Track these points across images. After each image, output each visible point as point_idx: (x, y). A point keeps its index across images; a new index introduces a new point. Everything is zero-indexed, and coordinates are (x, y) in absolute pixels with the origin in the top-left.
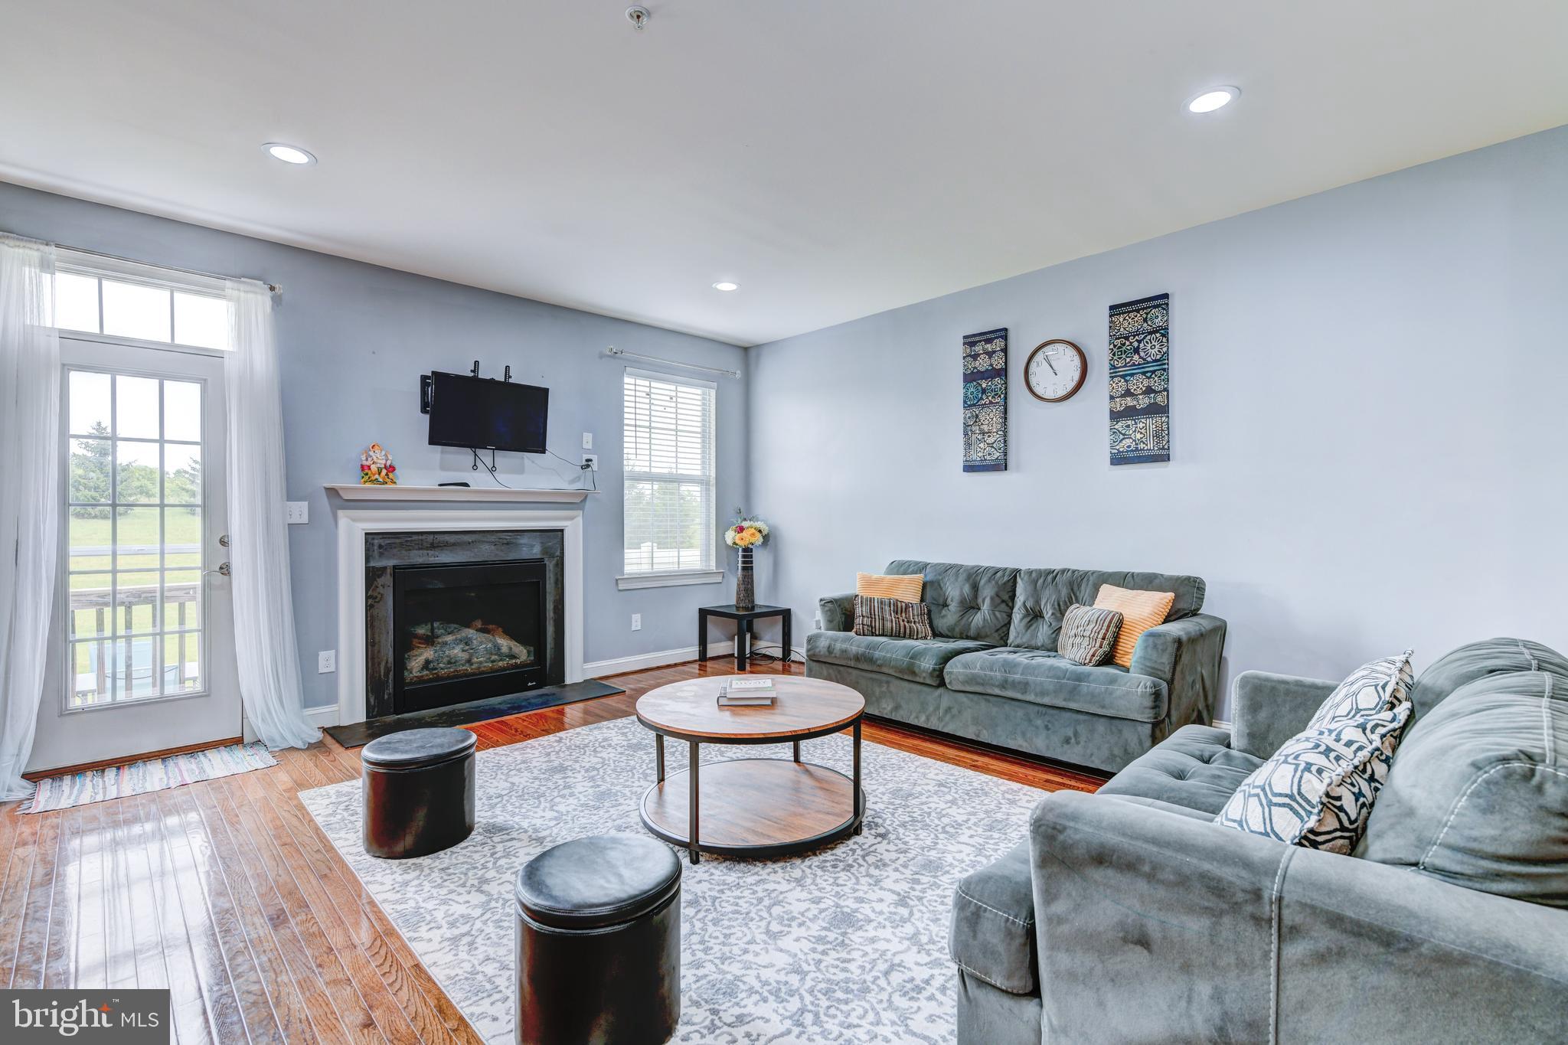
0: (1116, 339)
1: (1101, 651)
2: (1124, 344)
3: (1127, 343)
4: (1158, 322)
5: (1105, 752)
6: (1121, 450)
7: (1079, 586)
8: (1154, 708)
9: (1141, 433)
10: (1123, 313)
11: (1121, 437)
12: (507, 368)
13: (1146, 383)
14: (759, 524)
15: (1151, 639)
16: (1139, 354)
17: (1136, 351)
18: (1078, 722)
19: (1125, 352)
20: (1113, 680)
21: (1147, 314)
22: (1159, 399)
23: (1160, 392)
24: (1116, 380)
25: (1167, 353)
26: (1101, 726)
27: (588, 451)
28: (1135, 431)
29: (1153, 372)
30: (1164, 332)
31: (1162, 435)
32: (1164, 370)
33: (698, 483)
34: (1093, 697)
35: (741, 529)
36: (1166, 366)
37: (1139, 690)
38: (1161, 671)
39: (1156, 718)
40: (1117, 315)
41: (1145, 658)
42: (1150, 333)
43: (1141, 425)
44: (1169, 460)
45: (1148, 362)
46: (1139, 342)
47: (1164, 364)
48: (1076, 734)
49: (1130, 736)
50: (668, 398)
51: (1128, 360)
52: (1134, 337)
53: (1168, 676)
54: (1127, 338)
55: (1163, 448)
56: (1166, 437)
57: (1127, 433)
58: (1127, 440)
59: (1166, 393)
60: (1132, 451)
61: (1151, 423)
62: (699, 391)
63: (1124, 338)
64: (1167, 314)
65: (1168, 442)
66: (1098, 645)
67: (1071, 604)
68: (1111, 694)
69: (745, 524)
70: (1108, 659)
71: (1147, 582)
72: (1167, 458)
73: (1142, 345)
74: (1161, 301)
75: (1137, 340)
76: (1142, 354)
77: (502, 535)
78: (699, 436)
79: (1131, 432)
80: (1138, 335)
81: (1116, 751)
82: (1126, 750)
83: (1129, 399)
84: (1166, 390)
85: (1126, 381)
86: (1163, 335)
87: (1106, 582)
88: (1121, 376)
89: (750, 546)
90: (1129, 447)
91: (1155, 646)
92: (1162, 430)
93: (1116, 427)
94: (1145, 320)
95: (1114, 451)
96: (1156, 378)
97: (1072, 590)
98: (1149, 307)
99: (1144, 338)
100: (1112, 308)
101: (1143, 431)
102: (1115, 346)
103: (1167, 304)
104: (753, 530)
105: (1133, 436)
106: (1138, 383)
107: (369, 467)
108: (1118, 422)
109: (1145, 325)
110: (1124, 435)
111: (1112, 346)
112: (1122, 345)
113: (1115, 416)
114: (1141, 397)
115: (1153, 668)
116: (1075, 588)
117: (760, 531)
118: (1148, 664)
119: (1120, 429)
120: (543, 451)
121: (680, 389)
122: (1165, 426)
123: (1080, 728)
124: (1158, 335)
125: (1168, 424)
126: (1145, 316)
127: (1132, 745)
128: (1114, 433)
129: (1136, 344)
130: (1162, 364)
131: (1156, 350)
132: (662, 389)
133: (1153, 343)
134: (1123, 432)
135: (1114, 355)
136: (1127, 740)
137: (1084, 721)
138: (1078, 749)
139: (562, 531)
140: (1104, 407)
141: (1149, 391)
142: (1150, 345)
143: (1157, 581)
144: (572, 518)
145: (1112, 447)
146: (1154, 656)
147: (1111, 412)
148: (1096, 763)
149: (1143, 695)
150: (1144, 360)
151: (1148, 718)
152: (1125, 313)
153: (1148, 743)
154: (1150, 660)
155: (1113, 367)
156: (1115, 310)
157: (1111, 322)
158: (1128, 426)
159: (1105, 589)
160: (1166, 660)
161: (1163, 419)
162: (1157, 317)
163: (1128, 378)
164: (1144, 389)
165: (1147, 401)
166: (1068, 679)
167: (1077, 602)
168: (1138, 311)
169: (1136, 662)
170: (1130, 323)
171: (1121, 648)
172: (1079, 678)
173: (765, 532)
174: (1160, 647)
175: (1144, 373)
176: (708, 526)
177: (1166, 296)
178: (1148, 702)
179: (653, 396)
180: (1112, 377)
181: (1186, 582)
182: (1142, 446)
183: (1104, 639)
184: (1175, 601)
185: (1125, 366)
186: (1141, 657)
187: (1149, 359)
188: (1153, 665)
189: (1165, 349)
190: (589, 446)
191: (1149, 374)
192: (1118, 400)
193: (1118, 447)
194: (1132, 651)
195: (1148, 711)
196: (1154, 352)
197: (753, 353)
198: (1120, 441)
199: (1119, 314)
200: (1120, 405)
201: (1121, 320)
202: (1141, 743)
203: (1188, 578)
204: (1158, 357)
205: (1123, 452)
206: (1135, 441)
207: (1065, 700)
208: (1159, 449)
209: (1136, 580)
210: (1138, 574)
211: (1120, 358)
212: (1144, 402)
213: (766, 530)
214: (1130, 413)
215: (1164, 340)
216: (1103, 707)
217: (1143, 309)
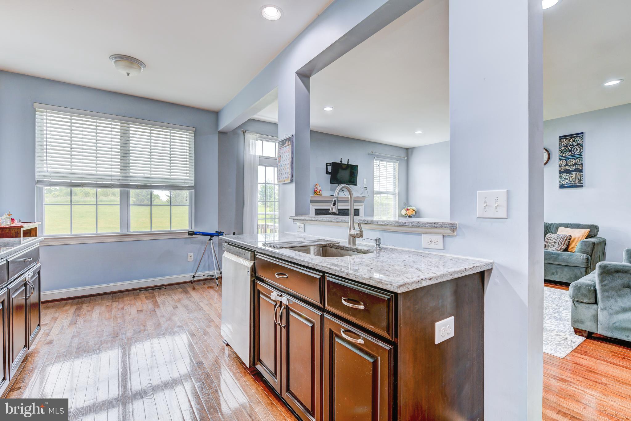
0: (562, 147)
1: (564, 247)
2: (565, 149)
3: (567, 148)
4: (579, 142)
5: (568, 277)
6: (564, 183)
7: (550, 228)
8: (587, 263)
9: (572, 178)
10: (565, 139)
11: (564, 179)
12: (348, 160)
13: (574, 162)
14: (414, 208)
15: (584, 243)
16: (571, 152)
17: (570, 151)
18: (557, 268)
19: (566, 151)
20: (571, 255)
21: (575, 139)
22: (579, 167)
23: (580, 165)
24: (562, 160)
25: (583, 152)
26: (566, 269)
27: (365, 185)
28: (570, 177)
29: (577, 158)
30: (582, 145)
31: (579, 179)
32: (582, 157)
33: (391, 194)
34: (564, 260)
35: (408, 210)
36: (582, 156)
37: (581, 257)
38: (588, 252)
39: (587, 266)
40: (563, 139)
41: (581, 249)
42: (576, 145)
43: (572, 175)
44: (583, 187)
45: (575, 155)
46: (572, 148)
47: (582, 155)
48: (556, 272)
49: (577, 271)
50: (384, 166)
51: (567, 154)
52: (570, 146)
53: (590, 254)
54: (567, 147)
55: (581, 183)
56: (582, 180)
57: (566, 178)
58: (566, 180)
59: (582, 165)
60: (568, 184)
61: (576, 175)
62: (392, 164)
63: (565, 147)
64: (583, 139)
65: (583, 181)
66: (562, 245)
67: (547, 233)
68: (571, 259)
69: (409, 208)
70: (566, 250)
71: (578, 226)
72: (582, 186)
73: (572, 149)
74: (581, 135)
75: (570, 148)
76: (573, 152)
77: (345, 211)
78: (392, 178)
79: (568, 178)
80: (571, 146)
81: (572, 276)
82: (576, 276)
83: (567, 167)
84: (582, 164)
85: (566, 161)
86: (581, 146)
87: (560, 226)
88: (564, 159)
89: (411, 215)
90: (567, 182)
91: (585, 245)
92: (580, 177)
93: (562, 176)
94: (574, 141)
95: (561, 184)
96: (578, 160)
97: (547, 229)
98: (576, 137)
99: (574, 147)
100: (560, 137)
101: (573, 177)
102: (562, 149)
103: (583, 136)
104: (412, 210)
105: (569, 179)
106: (571, 162)
107: (317, 190)
108: (562, 174)
109: (574, 143)
110: (565, 179)
111: (560, 149)
112: (563, 149)
113: (561, 172)
114: (572, 166)
115: (584, 252)
116: (548, 228)
117: (414, 210)
118: (583, 250)
119: (564, 177)
120: (356, 185)
121: (387, 163)
122: (581, 176)
123: (558, 270)
124: (579, 146)
125: (583, 175)
126: (574, 140)
127: (578, 274)
128: (561, 178)
129: (570, 149)
130: (581, 155)
131: (578, 151)
132: (382, 163)
133: (577, 149)
134: (565, 178)
135: (561, 152)
136: (576, 273)
137: (560, 268)
138: (558, 276)
139: (359, 209)
140: (557, 169)
141: (575, 164)
142: (576, 149)
143: (581, 226)
144: (362, 206)
145: (560, 183)
146: (585, 247)
147: (560, 171)
148: (564, 280)
149: (583, 259)
150: (574, 154)
151: (585, 266)
152: (566, 139)
153: (584, 273)
154: (583, 249)
155: (561, 156)
156: (562, 138)
157: (560, 141)
158: (567, 176)
159: (560, 229)
160: (589, 249)
161: (581, 174)
162: (579, 140)
163: (567, 160)
164: (573, 164)
165: (574, 167)
166: (554, 255)
167: (549, 232)
168: (571, 138)
169: (578, 250)
170: (566, 142)
171: (570, 247)
172: (558, 254)
173: (415, 211)
174: (587, 245)
175: (573, 159)
176: (395, 209)
177: (582, 133)
178: (585, 261)
179: (380, 166)
180: (560, 160)
181: (592, 226)
182: (572, 182)
183: (564, 243)
184: (590, 232)
185: (566, 156)
186: (580, 249)
187: (575, 154)
188: (584, 251)
189: (582, 151)
190: (365, 183)
191: (575, 159)
192: (563, 167)
193: (562, 183)
194: (576, 247)
195: (585, 264)
196: (578, 152)
197: (410, 151)
198: (564, 181)
199: (564, 139)
200: (563, 169)
201: (564, 141)
202: (581, 273)
203: (593, 225)
204: (579, 153)
205: (564, 184)
206: (570, 181)
207: (553, 261)
208: (579, 183)
209: (573, 226)
210: (573, 224)
211: (563, 153)
212: (573, 168)
213: (416, 210)
214: (567, 171)
215: (582, 148)
216: (568, 263)
217: (573, 137)
